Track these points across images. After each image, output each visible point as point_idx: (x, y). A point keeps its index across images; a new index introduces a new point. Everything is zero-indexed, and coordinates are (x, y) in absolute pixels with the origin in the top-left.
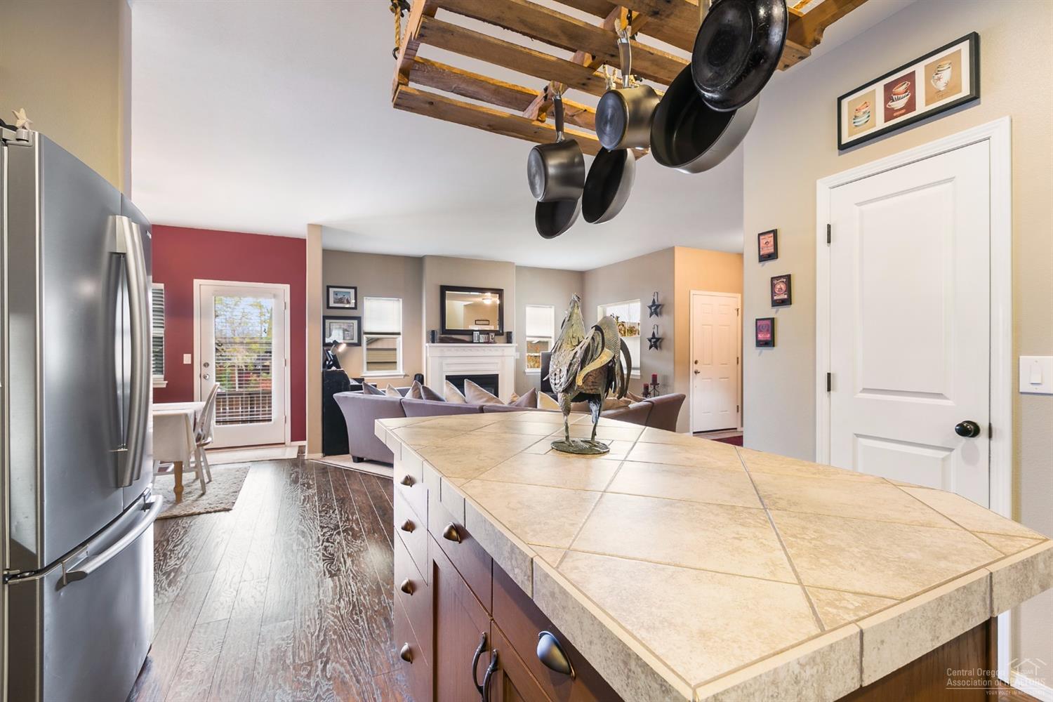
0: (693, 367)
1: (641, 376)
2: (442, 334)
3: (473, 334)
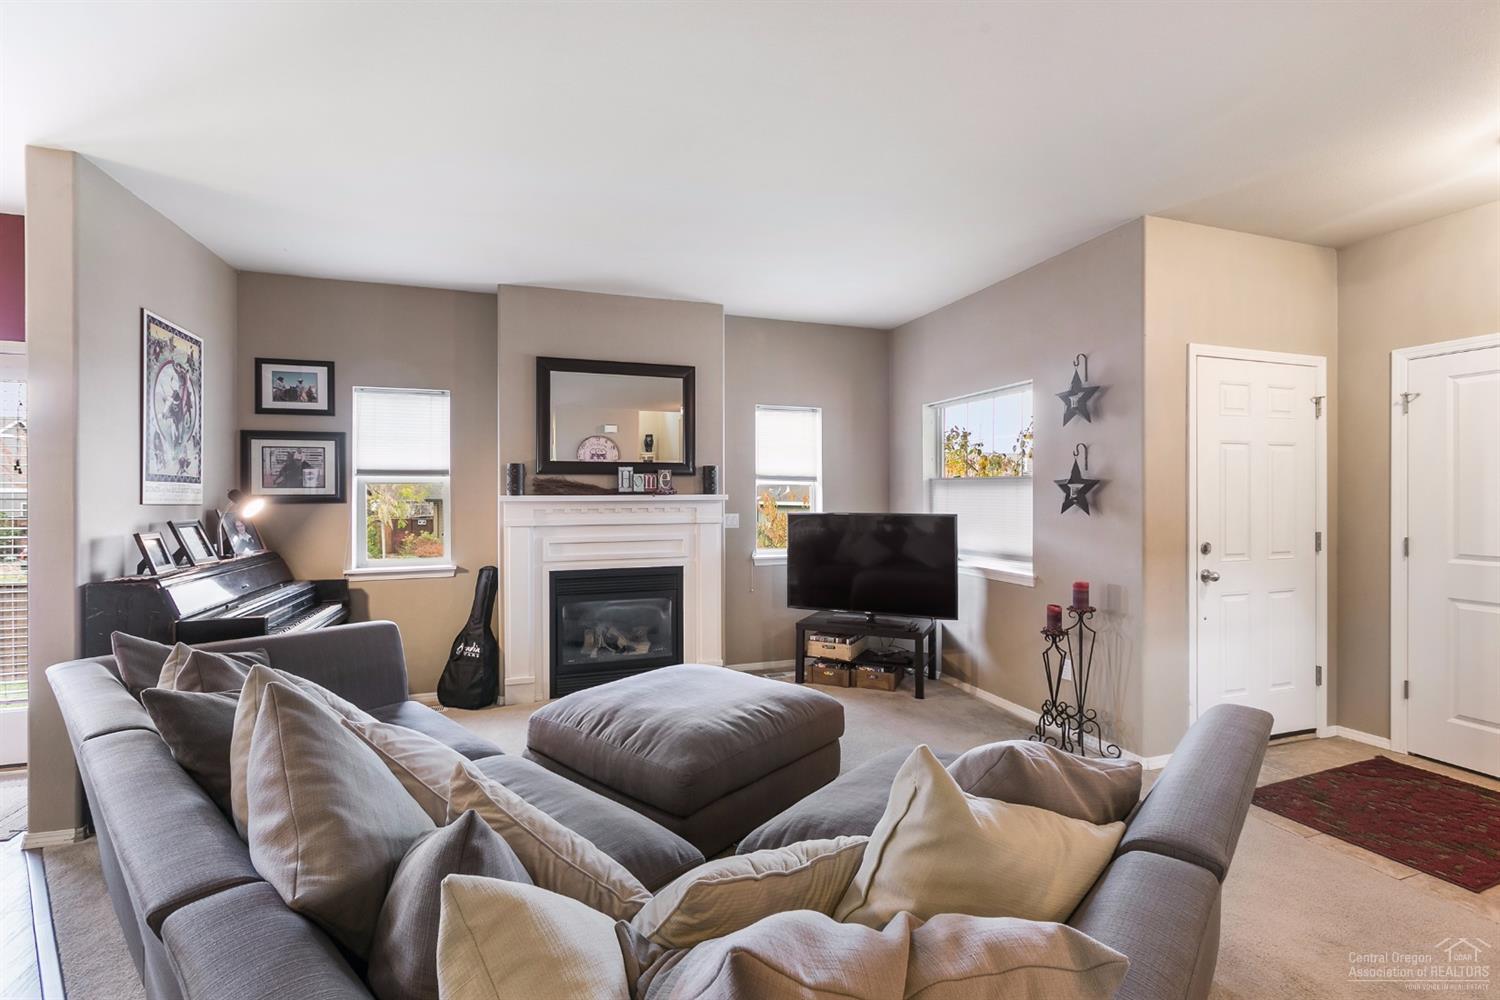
0: (1198, 564)
1: (1036, 579)
2: (540, 473)
3: (617, 473)
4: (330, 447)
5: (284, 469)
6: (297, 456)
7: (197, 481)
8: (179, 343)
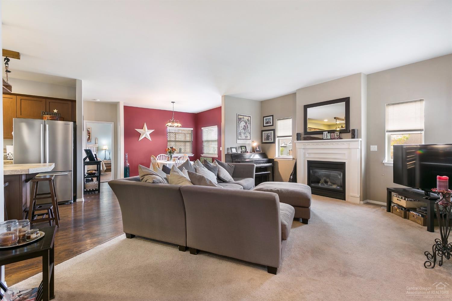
2: (305, 135)
3: (323, 134)
4: (272, 132)
5: (267, 137)
6: (268, 134)
7: (250, 139)
8: (244, 117)
